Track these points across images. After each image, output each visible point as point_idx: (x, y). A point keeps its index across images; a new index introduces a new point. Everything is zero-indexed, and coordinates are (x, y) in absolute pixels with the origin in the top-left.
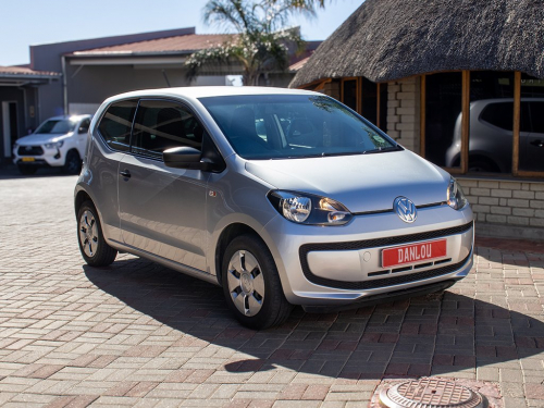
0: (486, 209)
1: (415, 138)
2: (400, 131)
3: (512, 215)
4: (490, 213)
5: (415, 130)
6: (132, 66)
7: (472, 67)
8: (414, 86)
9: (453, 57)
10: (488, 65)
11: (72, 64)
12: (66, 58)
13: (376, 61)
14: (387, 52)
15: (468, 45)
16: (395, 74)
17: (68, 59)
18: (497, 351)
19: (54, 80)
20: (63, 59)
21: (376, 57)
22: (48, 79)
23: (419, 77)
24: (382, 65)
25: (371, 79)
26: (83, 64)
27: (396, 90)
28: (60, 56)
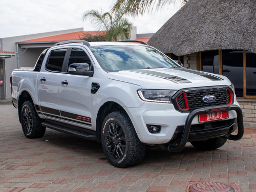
7: (223, 48)
8: (196, 58)
9: (214, 43)
10: (231, 47)
11: (22, 47)
12: (19, 44)
13: (178, 46)
14: (183, 41)
15: (221, 38)
16: (187, 52)
17: (20, 45)
18: (238, 173)
19: (13, 55)
20: (17, 45)
21: (178, 44)
22: (10, 55)
23: (198, 53)
24: (181, 48)
25: (176, 55)
26: (27, 47)
27: (187, 59)
28: (16, 43)
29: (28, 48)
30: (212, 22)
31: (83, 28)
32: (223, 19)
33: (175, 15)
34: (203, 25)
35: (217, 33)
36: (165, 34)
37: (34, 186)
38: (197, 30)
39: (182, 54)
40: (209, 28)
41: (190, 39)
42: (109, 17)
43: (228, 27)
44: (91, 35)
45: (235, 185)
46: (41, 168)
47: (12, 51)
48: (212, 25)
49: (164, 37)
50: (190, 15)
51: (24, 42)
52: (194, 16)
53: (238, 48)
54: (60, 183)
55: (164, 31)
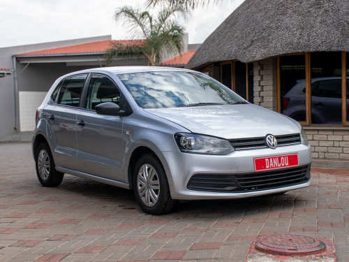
0: (325, 149)
1: (274, 102)
2: (263, 97)
3: (343, 153)
4: (328, 152)
5: (274, 96)
6: (65, 63)
7: (312, 50)
8: (272, 66)
9: (298, 43)
10: (323, 48)
11: (21, 62)
12: (16, 58)
13: (245, 48)
14: (252, 42)
15: (309, 35)
16: (258, 57)
17: (18, 59)
18: (332, 225)
19: (8, 74)
20: (15, 59)
21: (245, 45)
22: (3, 74)
23: (274, 58)
24: (249, 51)
25: (242, 61)
26: (29, 62)
27: (259, 69)
28: (13, 57)
29: (30, 64)
30: (295, 12)
31: (110, 36)
32: (311, 7)
33: (242, 5)
34: (282, 18)
35: (303, 29)
36: (226, 34)
37: (18, 244)
38: (273, 25)
39: (251, 60)
40: (291, 20)
41: (264, 37)
42: (148, 19)
43: (319, 19)
44: (121, 45)
45: (328, 240)
46: (33, 220)
47: (7, 68)
48: (295, 16)
49: (224, 37)
50: (263, 3)
51: (25, 54)
52: (269, 5)
53: (334, 49)
54: (59, 240)
55: (225, 28)
